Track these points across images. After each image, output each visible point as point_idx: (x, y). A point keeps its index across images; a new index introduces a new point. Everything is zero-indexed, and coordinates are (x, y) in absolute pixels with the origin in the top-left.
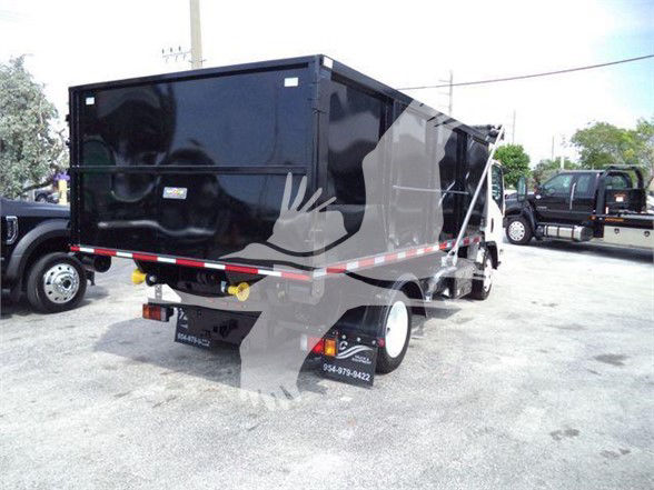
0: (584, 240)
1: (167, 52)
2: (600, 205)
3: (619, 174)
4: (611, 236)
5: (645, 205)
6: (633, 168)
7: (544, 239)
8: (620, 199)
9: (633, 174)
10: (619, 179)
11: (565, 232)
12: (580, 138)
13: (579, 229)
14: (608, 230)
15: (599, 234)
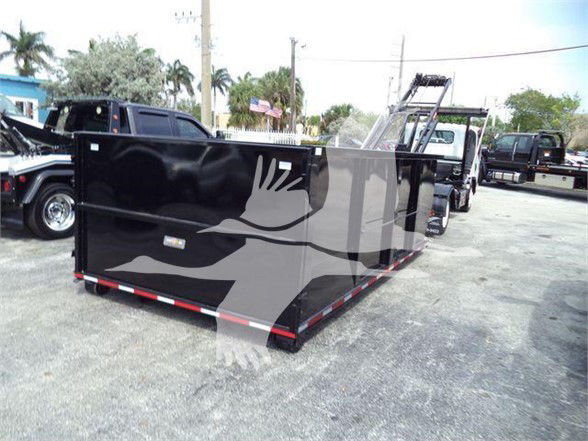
0: (521, 183)
1: (180, 15)
2: (533, 158)
3: (547, 137)
4: (540, 180)
5: (564, 159)
6: (557, 133)
7: (492, 182)
8: (547, 155)
9: (556, 137)
10: (548, 140)
11: (508, 176)
12: (513, 101)
13: (517, 175)
14: (538, 176)
15: (531, 178)
